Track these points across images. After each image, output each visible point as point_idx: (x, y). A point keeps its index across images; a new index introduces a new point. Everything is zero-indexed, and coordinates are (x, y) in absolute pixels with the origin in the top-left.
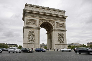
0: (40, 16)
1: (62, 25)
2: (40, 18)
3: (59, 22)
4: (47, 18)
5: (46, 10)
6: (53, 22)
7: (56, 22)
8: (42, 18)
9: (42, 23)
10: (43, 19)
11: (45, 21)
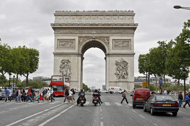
0: (80, 31)
1: (125, 44)
2: (81, 35)
3: (120, 38)
4: (94, 32)
5: (92, 17)
6: (105, 39)
7: (111, 38)
8: (84, 35)
9: (85, 43)
10: (85, 37)
11: (91, 40)
